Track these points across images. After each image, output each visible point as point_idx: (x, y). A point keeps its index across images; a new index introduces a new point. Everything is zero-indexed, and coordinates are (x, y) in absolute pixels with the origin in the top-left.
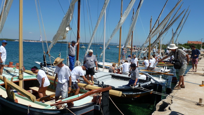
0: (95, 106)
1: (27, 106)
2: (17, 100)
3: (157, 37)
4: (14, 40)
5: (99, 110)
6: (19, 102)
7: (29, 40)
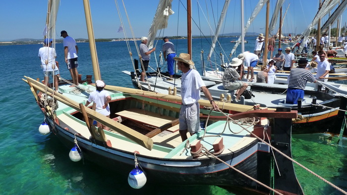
0: (259, 144)
1: (132, 154)
2: (109, 141)
3: (329, 15)
4: (110, 40)
5: (269, 152)
6: (113, 146)
7: (130, 39)
